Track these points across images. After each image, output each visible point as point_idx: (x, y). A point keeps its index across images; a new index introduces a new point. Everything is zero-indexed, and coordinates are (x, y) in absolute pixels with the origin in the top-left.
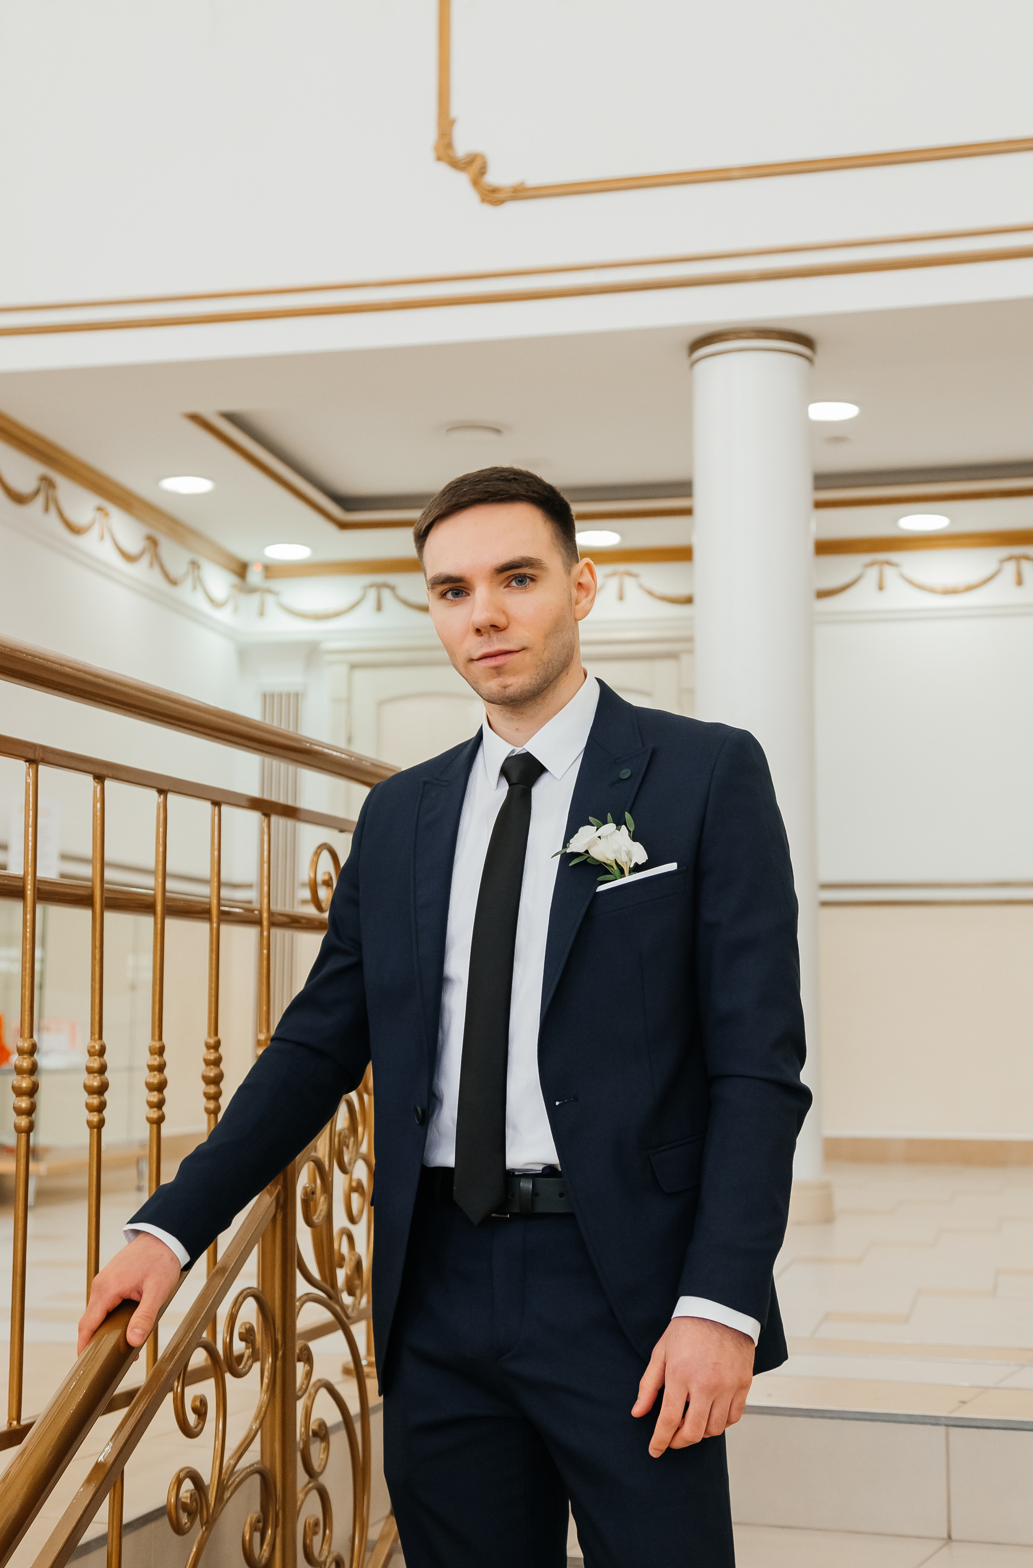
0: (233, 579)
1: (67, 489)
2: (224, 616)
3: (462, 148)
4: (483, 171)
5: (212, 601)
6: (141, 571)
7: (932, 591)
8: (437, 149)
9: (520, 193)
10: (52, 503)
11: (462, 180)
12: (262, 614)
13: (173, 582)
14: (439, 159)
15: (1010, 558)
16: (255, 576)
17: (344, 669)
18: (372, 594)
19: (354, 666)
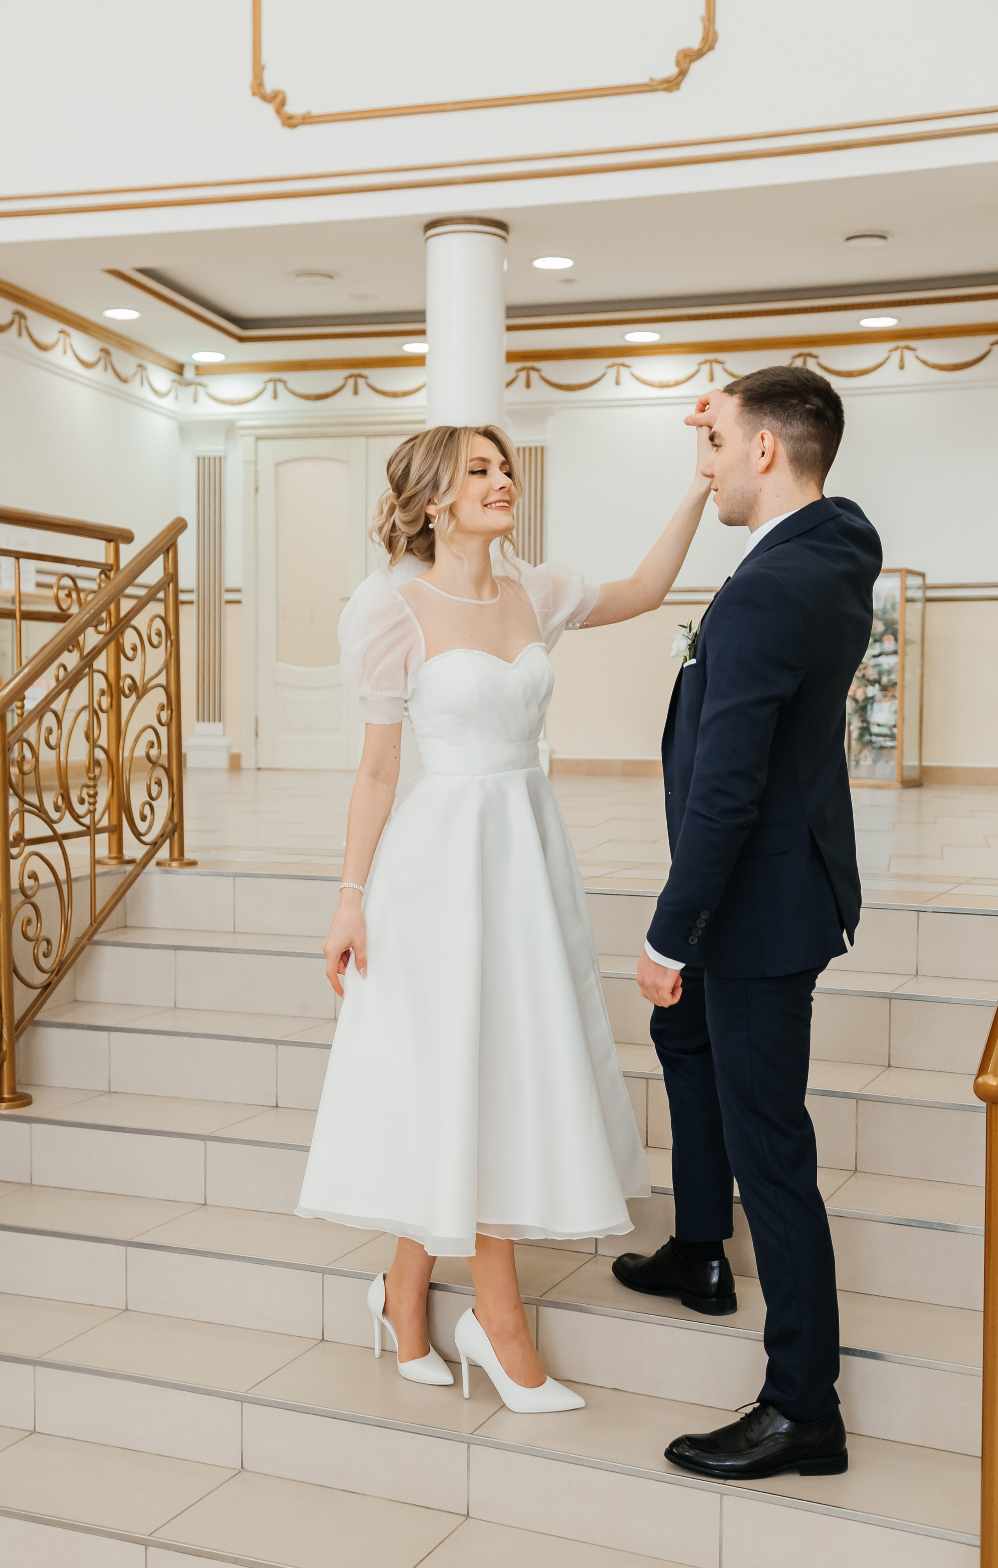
0: (176, 376)
1: (35, 319)
2: (167, 403)
3: (270, 87)
4: (283, 104)
5: (156, 392)
6: (97, 374)
7: (652, 385)
8: (252, 87)
9: (308, 120)
10: (24, 330)
11: (269, 109)
12: (195, 401)
13: (124, 381)
14: (254, 94)
15: (706, 362)
16: (189, 374)
17: (252, 440)
18: (271, 386)
19: (258, 438)
